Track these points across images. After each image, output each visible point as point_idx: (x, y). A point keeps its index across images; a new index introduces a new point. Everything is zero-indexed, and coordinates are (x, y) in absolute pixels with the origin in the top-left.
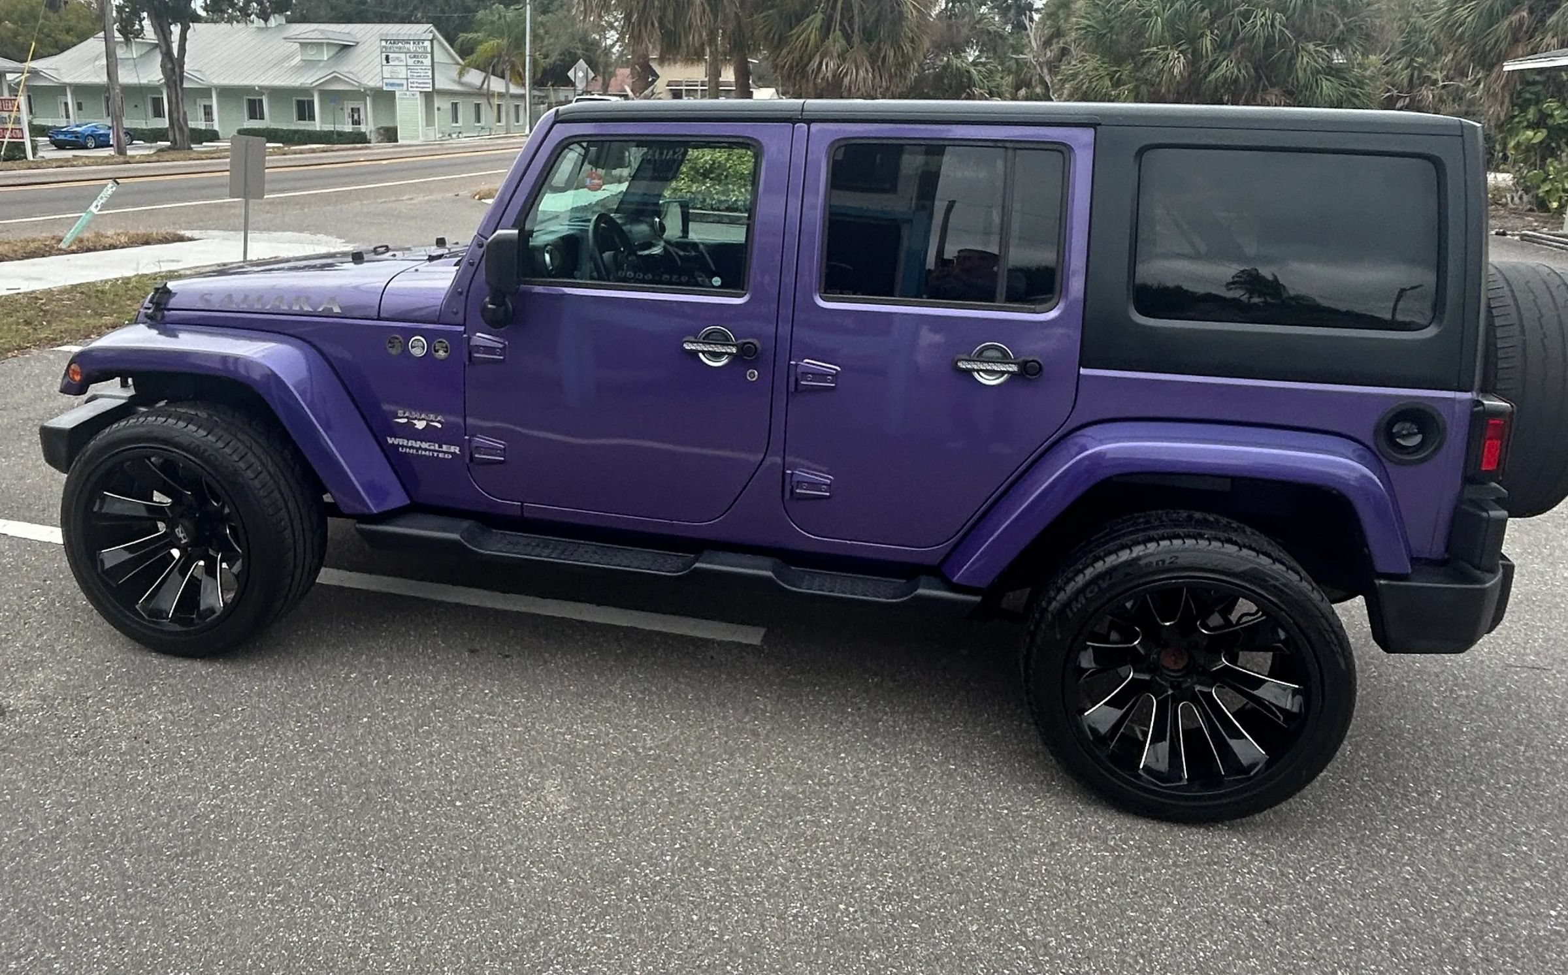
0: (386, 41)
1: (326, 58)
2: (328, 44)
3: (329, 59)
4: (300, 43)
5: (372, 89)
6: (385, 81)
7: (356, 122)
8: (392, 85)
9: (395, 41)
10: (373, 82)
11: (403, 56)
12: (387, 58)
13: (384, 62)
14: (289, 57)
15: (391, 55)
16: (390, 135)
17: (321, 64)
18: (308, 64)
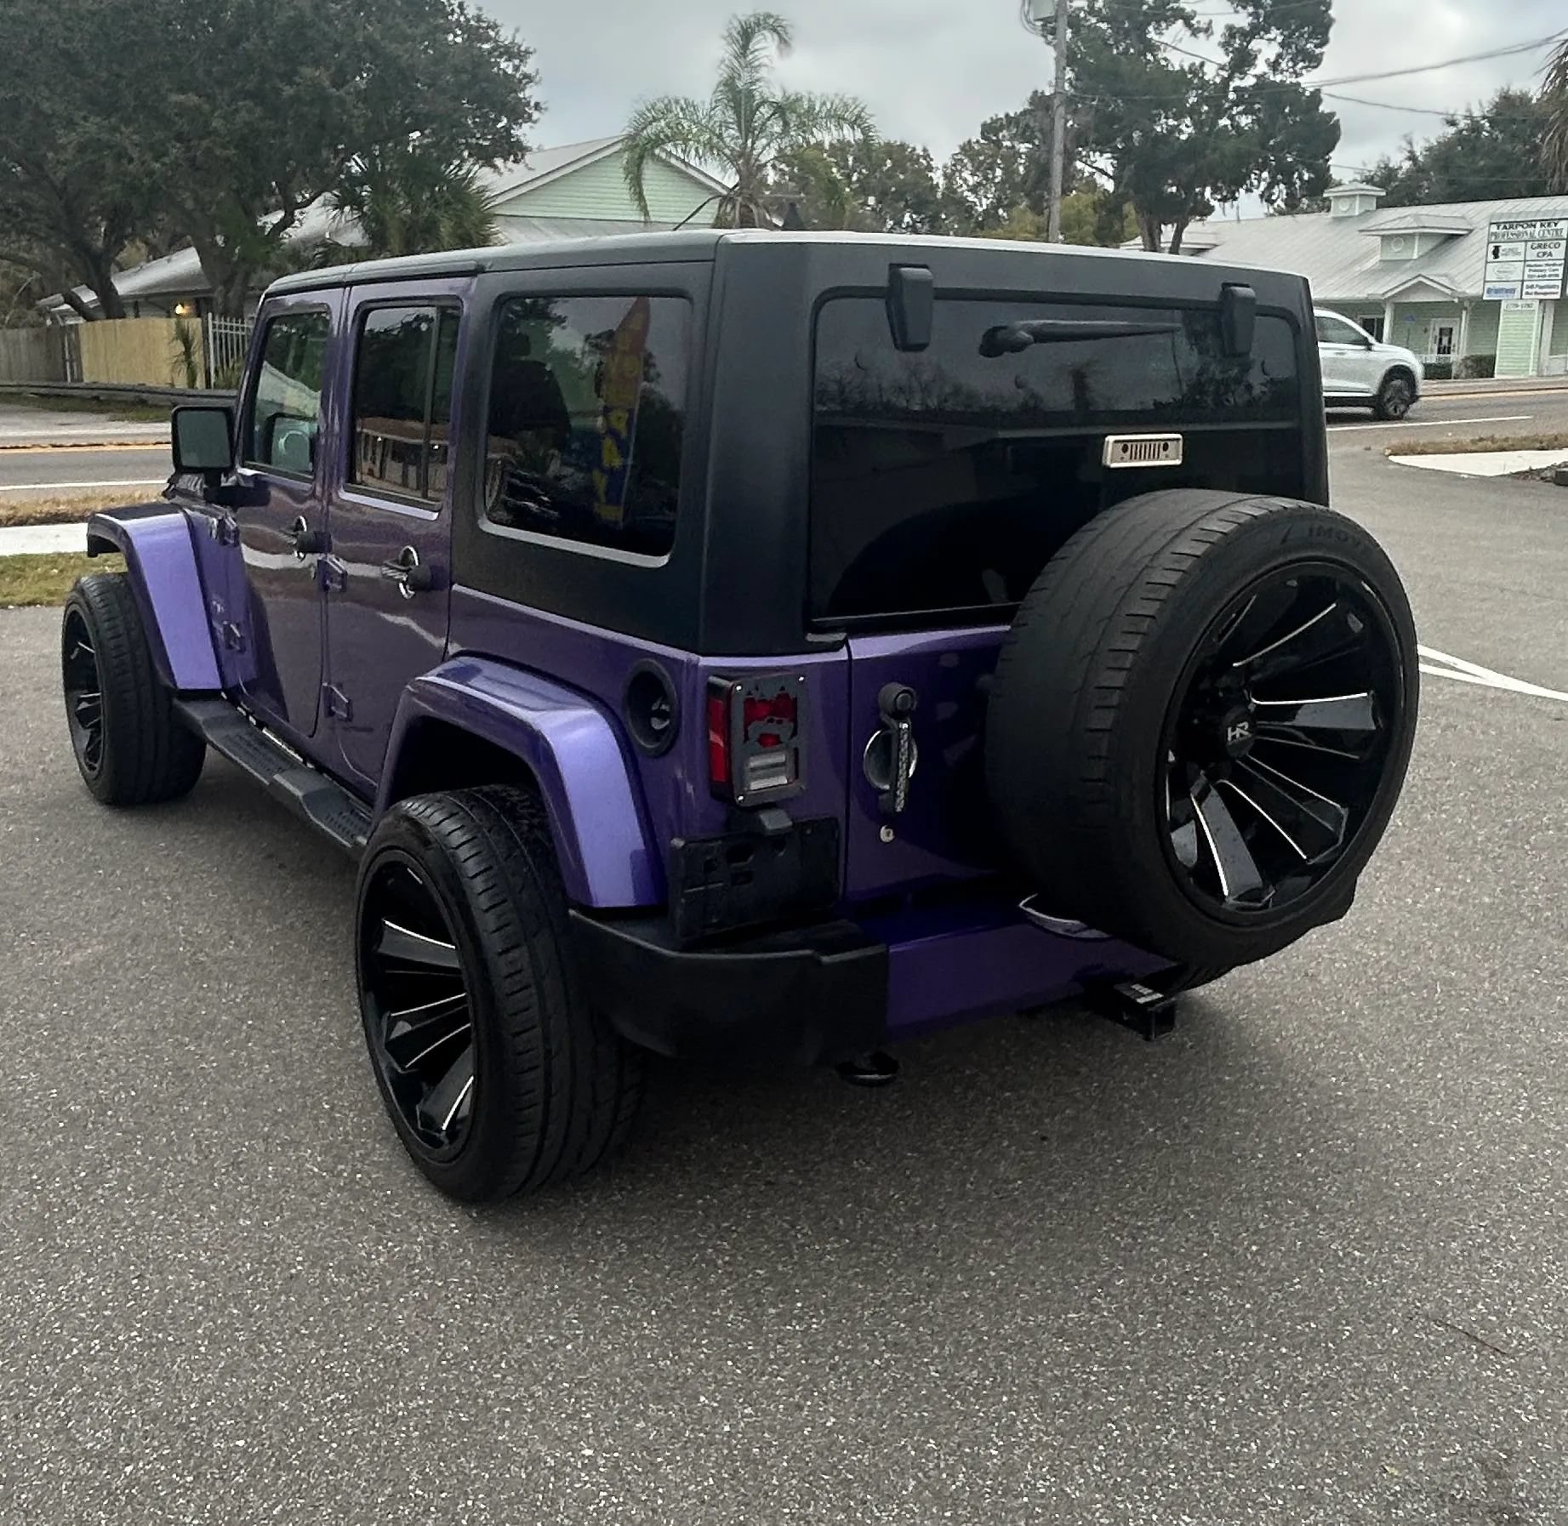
0: (1498, 224)
1: (1415, 257)
2: (1422, 235)
3: (1421, 257)
4: (1383, 236)
5: (1471, 299)
6: (1488, 286)
7: (1444, 350)
8: (1497, 291)
9: (1512, 225)
10: (1472, 289)
11: (1521, 246)
12: (1496, 253)
13: (1491, 257)
14: (1366, 256)
15: (1503, 246)
16: (1483, 367)
17: (1408, 265)
18: (1389, 266)
